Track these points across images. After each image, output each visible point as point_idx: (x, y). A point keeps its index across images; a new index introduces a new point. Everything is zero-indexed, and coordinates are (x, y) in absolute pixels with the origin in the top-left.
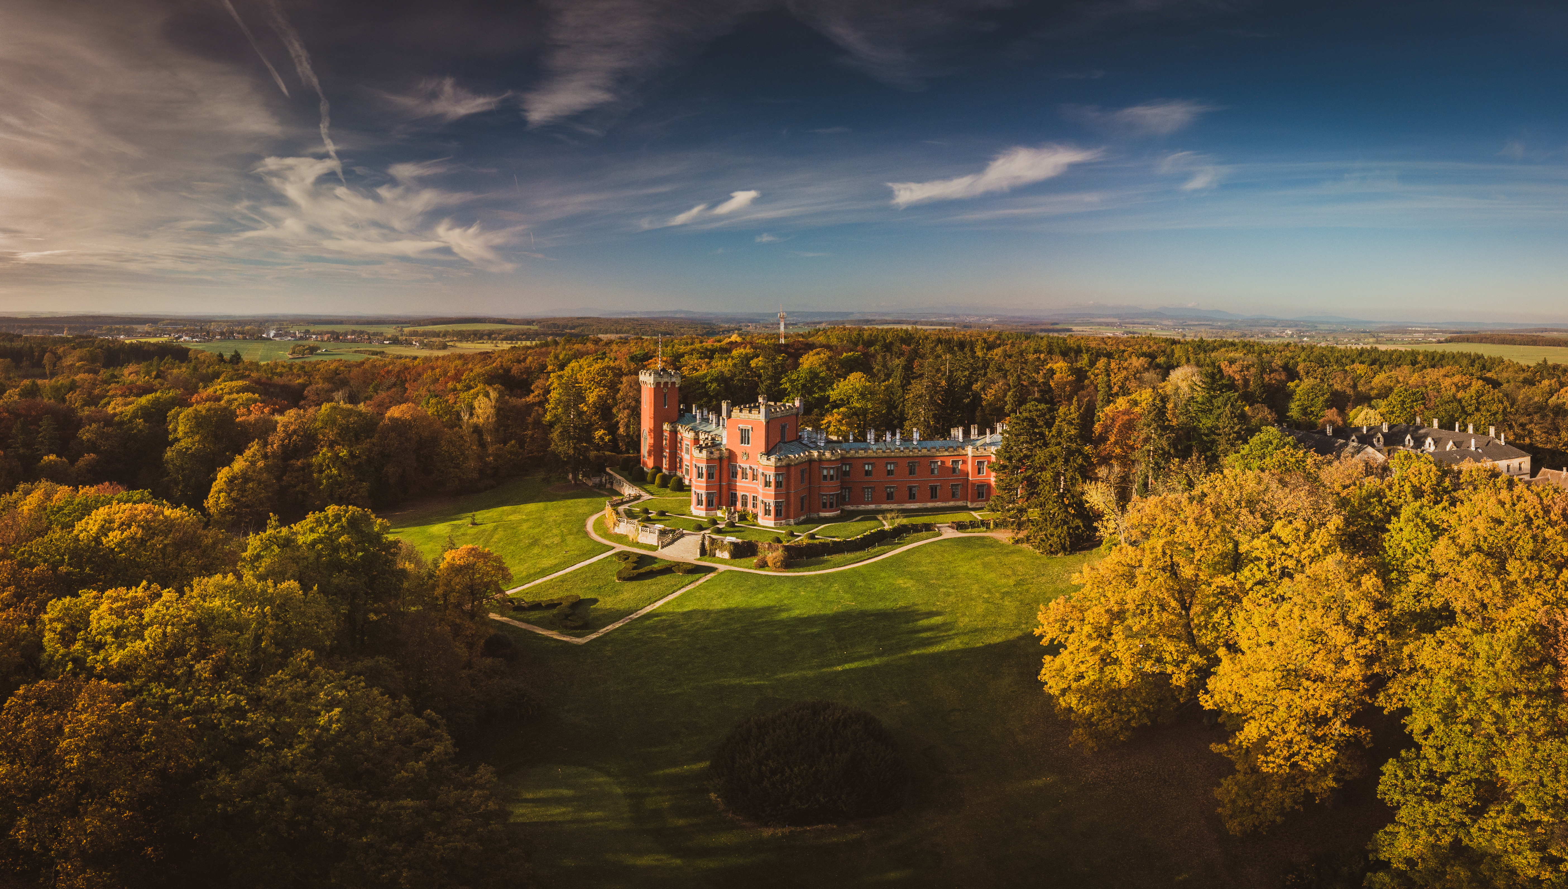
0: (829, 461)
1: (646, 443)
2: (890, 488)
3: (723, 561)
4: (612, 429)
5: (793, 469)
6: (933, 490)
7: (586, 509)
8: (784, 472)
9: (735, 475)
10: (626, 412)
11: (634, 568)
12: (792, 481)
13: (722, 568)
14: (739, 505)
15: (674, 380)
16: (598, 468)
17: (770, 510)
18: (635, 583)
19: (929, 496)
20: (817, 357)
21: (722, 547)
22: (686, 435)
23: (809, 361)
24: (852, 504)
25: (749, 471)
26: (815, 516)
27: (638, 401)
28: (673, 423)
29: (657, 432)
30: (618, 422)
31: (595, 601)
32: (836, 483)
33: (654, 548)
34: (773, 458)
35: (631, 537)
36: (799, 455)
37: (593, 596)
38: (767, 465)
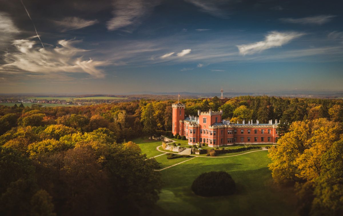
0: (230, 128)
1: (174, 127)
2: (249, 137)
3: (197, 155)
4: (163, 123)
5: (219, 129)
6: (262, 138)
7: (156, 145)
8: (216, 130)
9: (201, 132)
10: (167, 117)
11: (172, 156)
12: (219, 133)
13: (197, 156)
14: (203, 142)
15: (183, 106)
16: (159, 135)
17: (212, 142)
18: (172, 160)
19: (261, 140)
20: (231, 102)
21: (197, 151)
22: (187, 123)
23: (228, 103)
24: (237, 142)
25: (206, 131)
26: (226, 145)
27: (171, 114)
28: (183, 120)
29: (178, 124)
30: (165, 121)
31: (161, 163)
32: (232, 135)
33: (178, 153)
34: (213, 127)
35: (170, 150)
36: (221, 126)
37: (161, 162)
38: (211, 129)
